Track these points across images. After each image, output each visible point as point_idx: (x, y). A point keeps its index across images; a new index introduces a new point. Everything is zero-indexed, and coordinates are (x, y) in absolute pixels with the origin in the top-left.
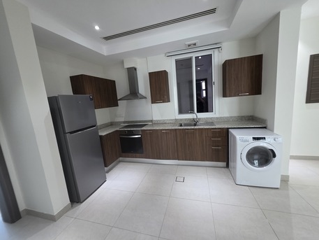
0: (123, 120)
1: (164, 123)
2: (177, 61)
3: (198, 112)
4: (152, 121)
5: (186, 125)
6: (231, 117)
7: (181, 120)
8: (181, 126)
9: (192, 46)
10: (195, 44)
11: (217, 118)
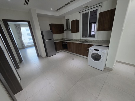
0: (65, 38)
1: (76, 40)
2: (83, 14)
3: (89, 37)
4: (73, 39)
5: (83, 42)
6: (102, 40)
7: (82, 40)
8: (81, 42)
9: (86, 7)
10: (87, 7)
11: (96, 40)
